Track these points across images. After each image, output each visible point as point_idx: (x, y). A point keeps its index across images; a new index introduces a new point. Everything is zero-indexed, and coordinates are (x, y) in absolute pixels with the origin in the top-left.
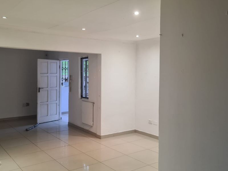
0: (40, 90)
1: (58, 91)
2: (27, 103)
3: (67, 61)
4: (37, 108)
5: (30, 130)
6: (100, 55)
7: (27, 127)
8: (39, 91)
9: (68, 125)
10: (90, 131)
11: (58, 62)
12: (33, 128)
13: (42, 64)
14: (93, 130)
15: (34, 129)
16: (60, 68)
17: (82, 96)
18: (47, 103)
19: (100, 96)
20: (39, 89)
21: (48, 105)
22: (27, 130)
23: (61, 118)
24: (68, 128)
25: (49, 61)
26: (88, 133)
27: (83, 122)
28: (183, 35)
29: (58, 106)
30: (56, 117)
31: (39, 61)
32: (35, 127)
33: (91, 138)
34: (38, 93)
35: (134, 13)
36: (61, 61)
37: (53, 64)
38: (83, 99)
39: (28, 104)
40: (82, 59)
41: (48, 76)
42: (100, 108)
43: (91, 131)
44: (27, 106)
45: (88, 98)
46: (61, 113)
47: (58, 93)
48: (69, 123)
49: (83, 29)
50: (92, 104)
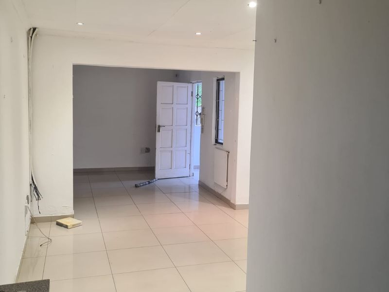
0: (161, 128)
1: (189, 131)
2: (146, 148)
3: (200, 85)
4: (155, 155)
5: (142, 187)
6: (239, 73)
7: (138, 182)
8: (159, 131)
9: (199, 185)
10: (223, 196)
11: (190, 85)
12: (146, 184)
13: (164, 89)
14: (226, 195)
15: (147, 186)
16: (192, 96)
17: (217, 141)
18: (171, 149)
19: (236, 141)
20: (159, 127)
21: (173, 152)
22: (136, 186)
23: (193, 174)
24: (198, 189)
25: (176, 84)
26: (220, 199)
27: (215, 182)
28: (276, 41)
29: (188, 156)
30: (186, 172)
31: (160, 84)
32: (149, 183)
33: (220, 207)
34: (157, 133)
35: (248, 5)
36: (196, 85)
37: (181, 89)
38: (218, 146)
39: (148, 150)
40: (218, 80)
41: (173, 108)
42: (235, 161)
43: (225, 196)
44: (146, 152)
45: (222, 144)
46: (192, 167)
47: (189, 135)
48: (199, 181)
49: (197, 34)
50: (226, 154)
